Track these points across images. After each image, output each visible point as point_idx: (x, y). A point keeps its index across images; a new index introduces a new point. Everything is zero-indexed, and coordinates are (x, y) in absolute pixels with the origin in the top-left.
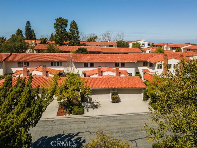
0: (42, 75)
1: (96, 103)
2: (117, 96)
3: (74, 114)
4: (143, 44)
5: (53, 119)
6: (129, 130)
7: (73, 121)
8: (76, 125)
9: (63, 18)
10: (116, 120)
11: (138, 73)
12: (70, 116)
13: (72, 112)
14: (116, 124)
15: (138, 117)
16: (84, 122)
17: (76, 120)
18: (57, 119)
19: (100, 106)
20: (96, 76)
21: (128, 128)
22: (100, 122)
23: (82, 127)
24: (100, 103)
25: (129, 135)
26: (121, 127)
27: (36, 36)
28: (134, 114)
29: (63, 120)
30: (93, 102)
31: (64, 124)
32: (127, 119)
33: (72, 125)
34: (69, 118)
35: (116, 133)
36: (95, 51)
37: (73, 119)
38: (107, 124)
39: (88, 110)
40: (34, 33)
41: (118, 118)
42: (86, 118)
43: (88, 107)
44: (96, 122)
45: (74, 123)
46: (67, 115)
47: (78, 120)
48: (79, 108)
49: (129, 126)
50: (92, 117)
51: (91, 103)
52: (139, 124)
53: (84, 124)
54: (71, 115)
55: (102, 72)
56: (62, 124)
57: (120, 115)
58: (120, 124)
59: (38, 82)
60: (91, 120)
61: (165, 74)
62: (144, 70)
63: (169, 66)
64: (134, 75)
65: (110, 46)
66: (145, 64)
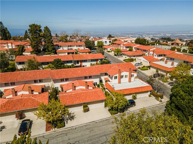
0: (28, 94)
1: (73, 114)
2: (87, 108)
3: (58, 128)
4: (106, 42)
5: (43, 135)
6: (95, 137)
7: (58, 134)
8: (61, 138)
9: (36, 24)
10: (87, 129)
11: (101, 81)
12: (55, 130)
13: (57, 127)
14: (87, 133)
15: (101, 124)
16: (66, 134)
17: (60, 133)
18: (46, 134)
19: (75, 116)
20: (71, 90)
21: (95, 135)
22: (76, 133)
23: (65, 139)
24: (75, 114)
25: (95, 142)
26: (90, 135)
27: (10, 34)
28: (98, 121)
29: (51, 134)
30: (70, 114)
31: (52, 139)
32: (94, 126)
33: (58, 139)
34: (55, 131)
35: (87, 141)
36: (68, 60)
37: (58, 132)
38: (81, 134)
39: (67, 122)
40: (8, 30)
41: (88, 127)
42: (66, 130)
43: (67, 119)
44: (74, 133)
45: (59, 136)
46: (53, 129)
47: (62, 133)
48: (61, 123)
49: (96, 133)
50: (71, 128)
51: (68, 115)
52: (101, 131)
53: (66, 136)
54: (56, 128)
55: (75, 87)
56: (51, 138)
57: (89, 123)
58: (90, 133)
59: (27, 103)
60: (70, 131)
61: (120, 82)
62: (105, 79)
63: (122, 77)
64: (98, 83)
65: (79, 46)
66: (106, 74)
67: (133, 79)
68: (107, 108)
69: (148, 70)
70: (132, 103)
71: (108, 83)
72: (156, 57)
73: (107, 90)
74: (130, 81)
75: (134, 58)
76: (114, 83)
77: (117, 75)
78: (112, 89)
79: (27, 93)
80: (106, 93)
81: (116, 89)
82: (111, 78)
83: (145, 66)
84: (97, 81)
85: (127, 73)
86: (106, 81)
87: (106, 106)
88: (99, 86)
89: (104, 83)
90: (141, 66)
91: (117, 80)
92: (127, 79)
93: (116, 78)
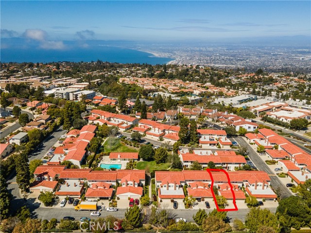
1: (228, 203)
4: (249, 127)
11: (243, 185)
19: (229, 205)
20: (225, 190)
36: (218, 163)
61: (256, 189)
62: (246, 184)
63: (258, 185)
64: (241, 186)
65: (220, 136)
66: (247, 181)
67: (265, 187)
68: (246, 204)
69: (285, 177)
70: (261, 203)
71: (248, 188)
72: (297, 165)
73: (247, 193)
74: (263, 189)
75: (276, 160)
76: (251, 188)
77: (255, 184)
78: (250, 193)
79: (202, 188)
80: (246, 194)
81: (252, 193)
82: (251, 185)
83: (284, 173)
84: (241, 185)
85: (262, 184)
86: (247, 186)
87: (245, 202)
88: (241, 188)
89: (245, 187)
90: (280, 172)
91: (254, 187)
92: (261, 187)
93: (253, 185)
